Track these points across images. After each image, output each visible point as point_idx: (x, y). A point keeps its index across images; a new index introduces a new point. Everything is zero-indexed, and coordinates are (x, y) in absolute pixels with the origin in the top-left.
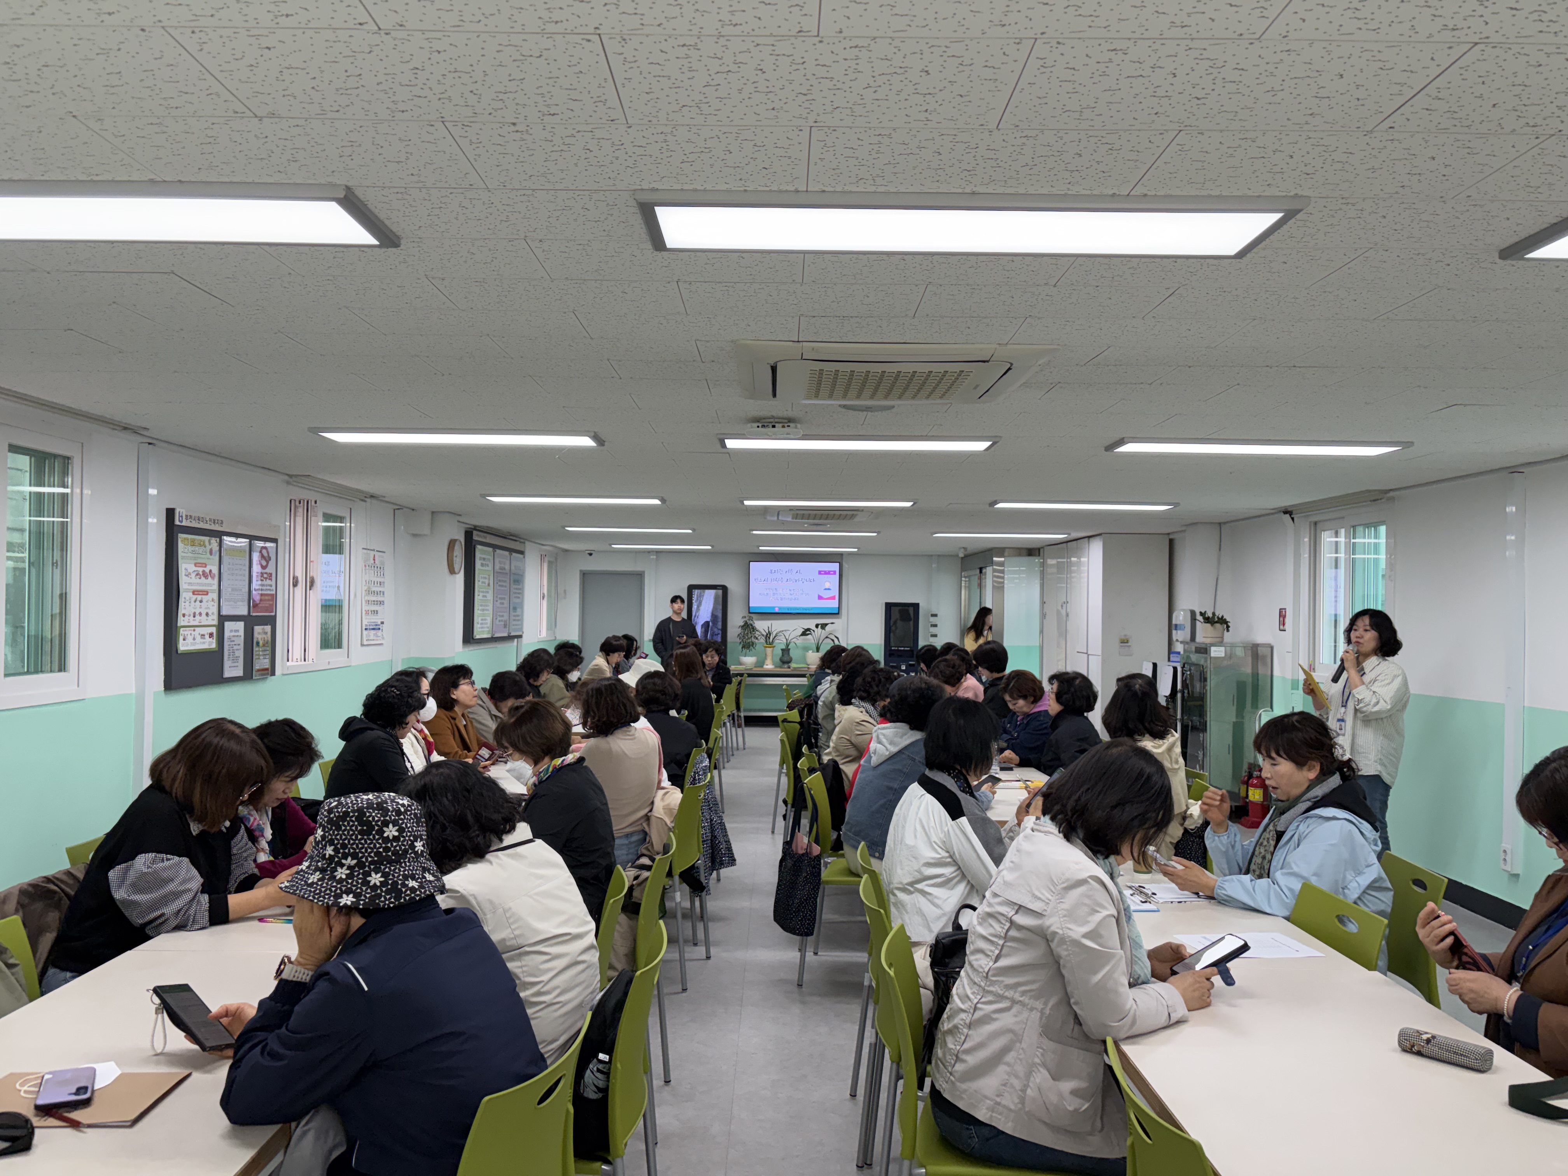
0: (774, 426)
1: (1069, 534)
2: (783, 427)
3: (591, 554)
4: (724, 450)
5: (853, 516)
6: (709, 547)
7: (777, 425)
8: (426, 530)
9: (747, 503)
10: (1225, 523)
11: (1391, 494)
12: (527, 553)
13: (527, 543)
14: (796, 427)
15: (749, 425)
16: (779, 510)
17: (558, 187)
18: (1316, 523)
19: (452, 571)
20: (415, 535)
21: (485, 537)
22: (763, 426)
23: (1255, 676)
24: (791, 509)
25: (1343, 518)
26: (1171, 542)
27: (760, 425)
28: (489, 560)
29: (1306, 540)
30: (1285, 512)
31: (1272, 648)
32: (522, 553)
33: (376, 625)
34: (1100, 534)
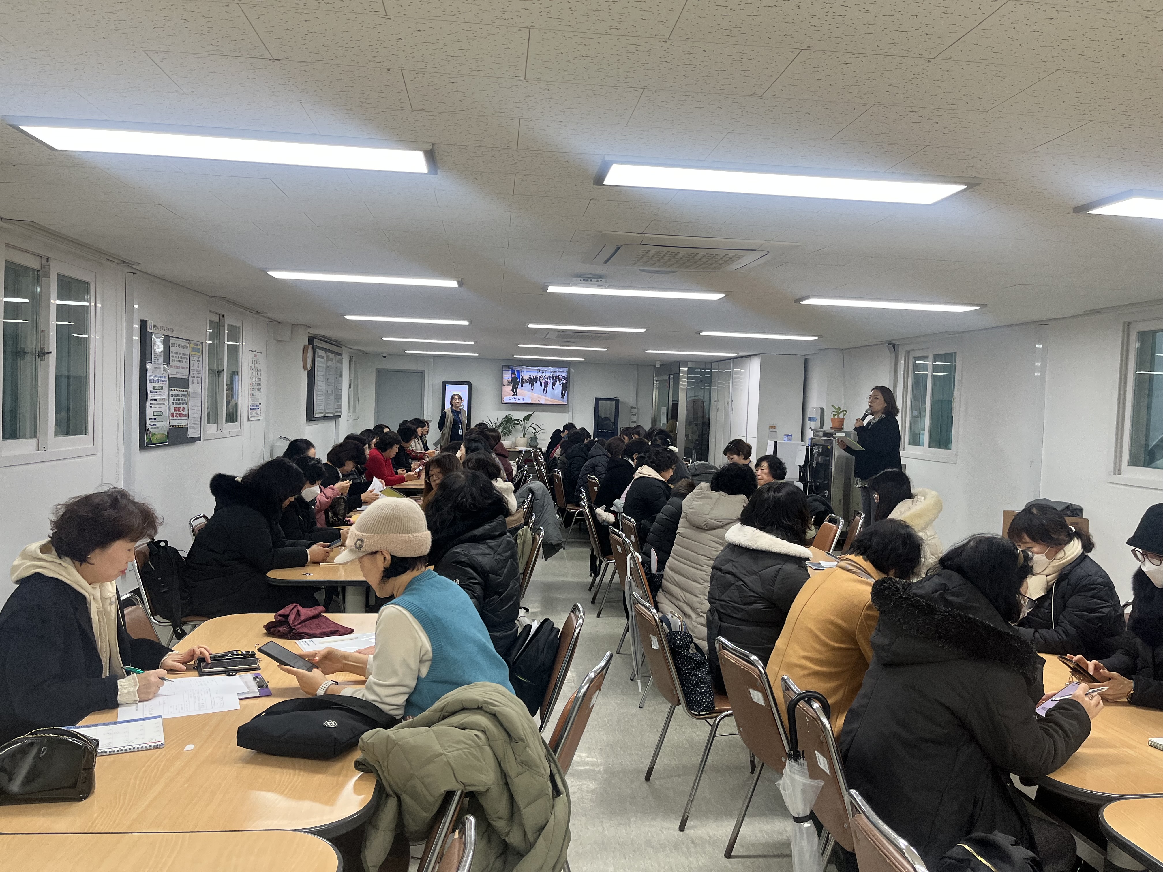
0: (591, 281)
1: (738, 353)
2: (598, 281)
3: (385, 357)
5: (598, 337)
6: (477, 355)
7: (593, 279)
8: (288, 338)
9: (530, 326)
10: (846, 349)
14: (607, 280)
15: (575, 279)
20: (280, 341)
21: (321, 344)
22: (584, 280)
24: (558, 331)
25: (928, 348)
26: (806, 361)
29: (903, 362)
30: (889, 344)
32: (341, 355)
33: (256, 406)
34: (759, 354)
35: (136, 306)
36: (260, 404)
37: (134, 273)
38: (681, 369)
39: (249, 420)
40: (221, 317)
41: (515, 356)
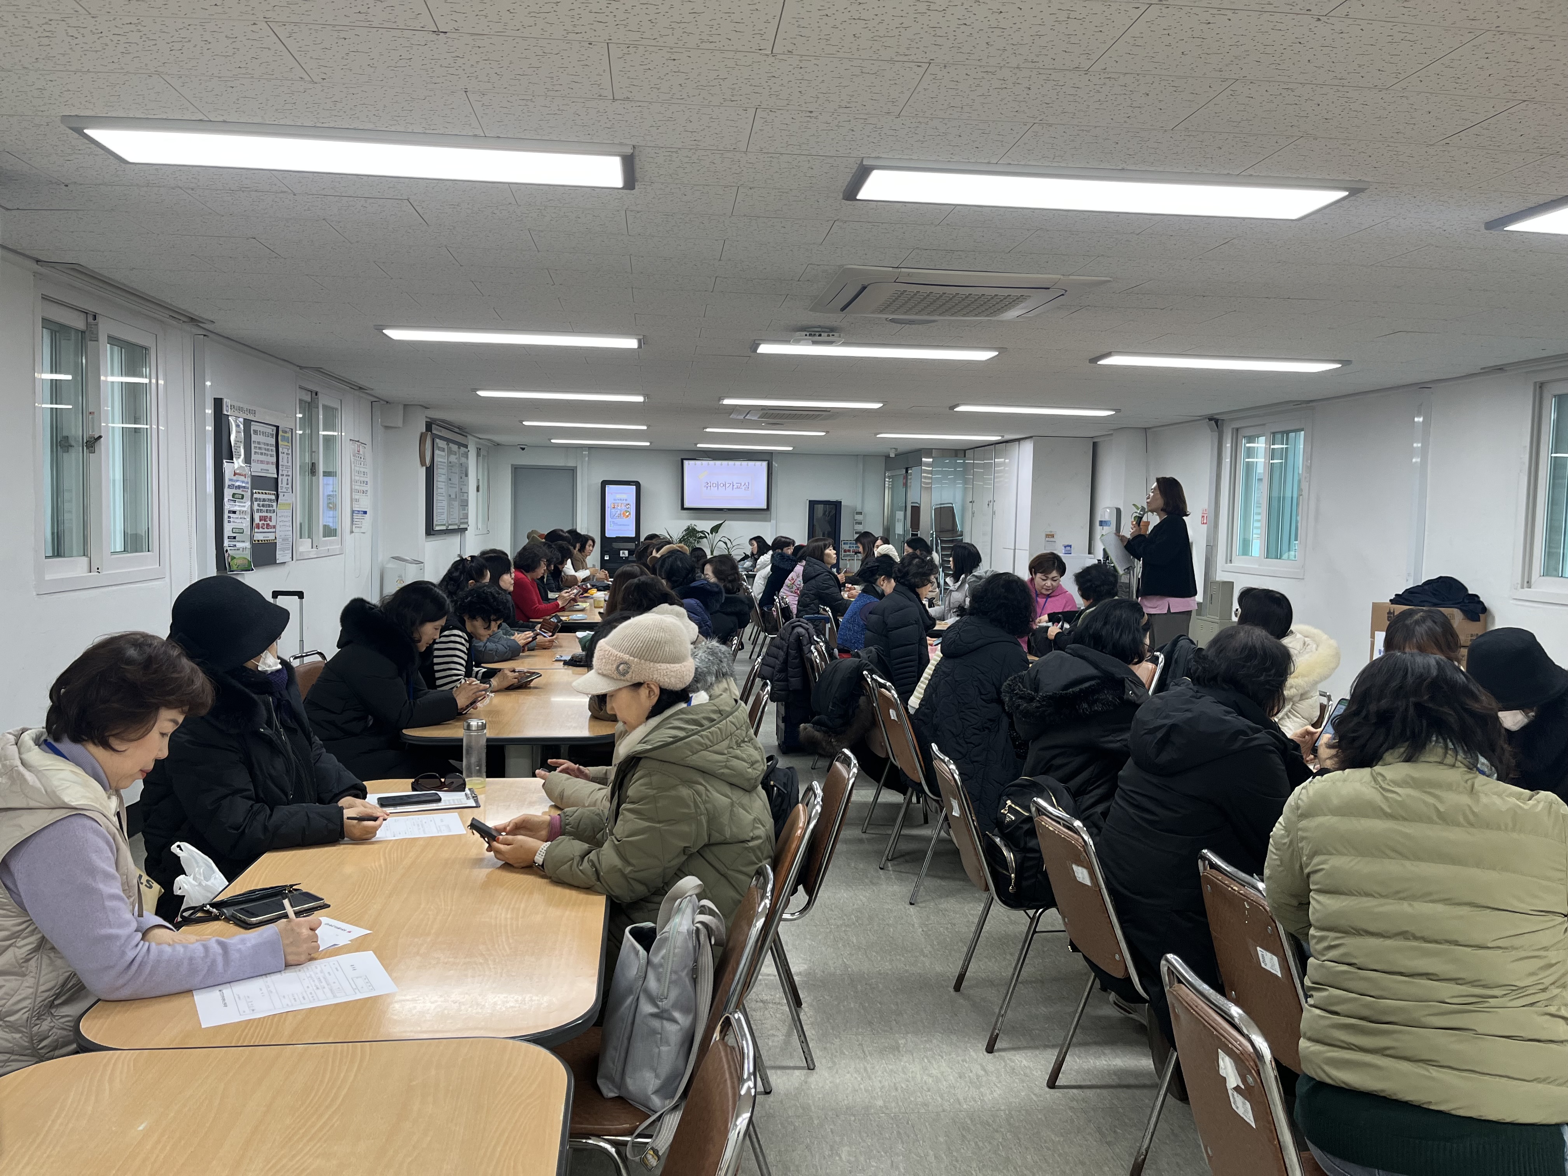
0: (820, 335)
2: (829, 336)
3: (523, 449)
4: (752, 354)
5: (818, 416)
6: (648, 444)
7: (823, 334)
8: (400, 423)
9: (725, 402)
10: (1150, 428)
12: (469, 447)
14: (840, 336)
15: (797, 333)
18: (1237, 430)
19: (423, 463)
21: (441, 431)
22: (810, 335)
24: (763, 408)
25: (1264, 425)
26: (1095, 445)
27: (808, 334)
29: (1228, 445)
30: (1210, 419)
32: (466, 446)
34: (1031, 437)
35: (208, 384)
37: (205, 335)
38: (923, 459)
39: (351, 533)
40: (314, 394)
41: (698, 445)
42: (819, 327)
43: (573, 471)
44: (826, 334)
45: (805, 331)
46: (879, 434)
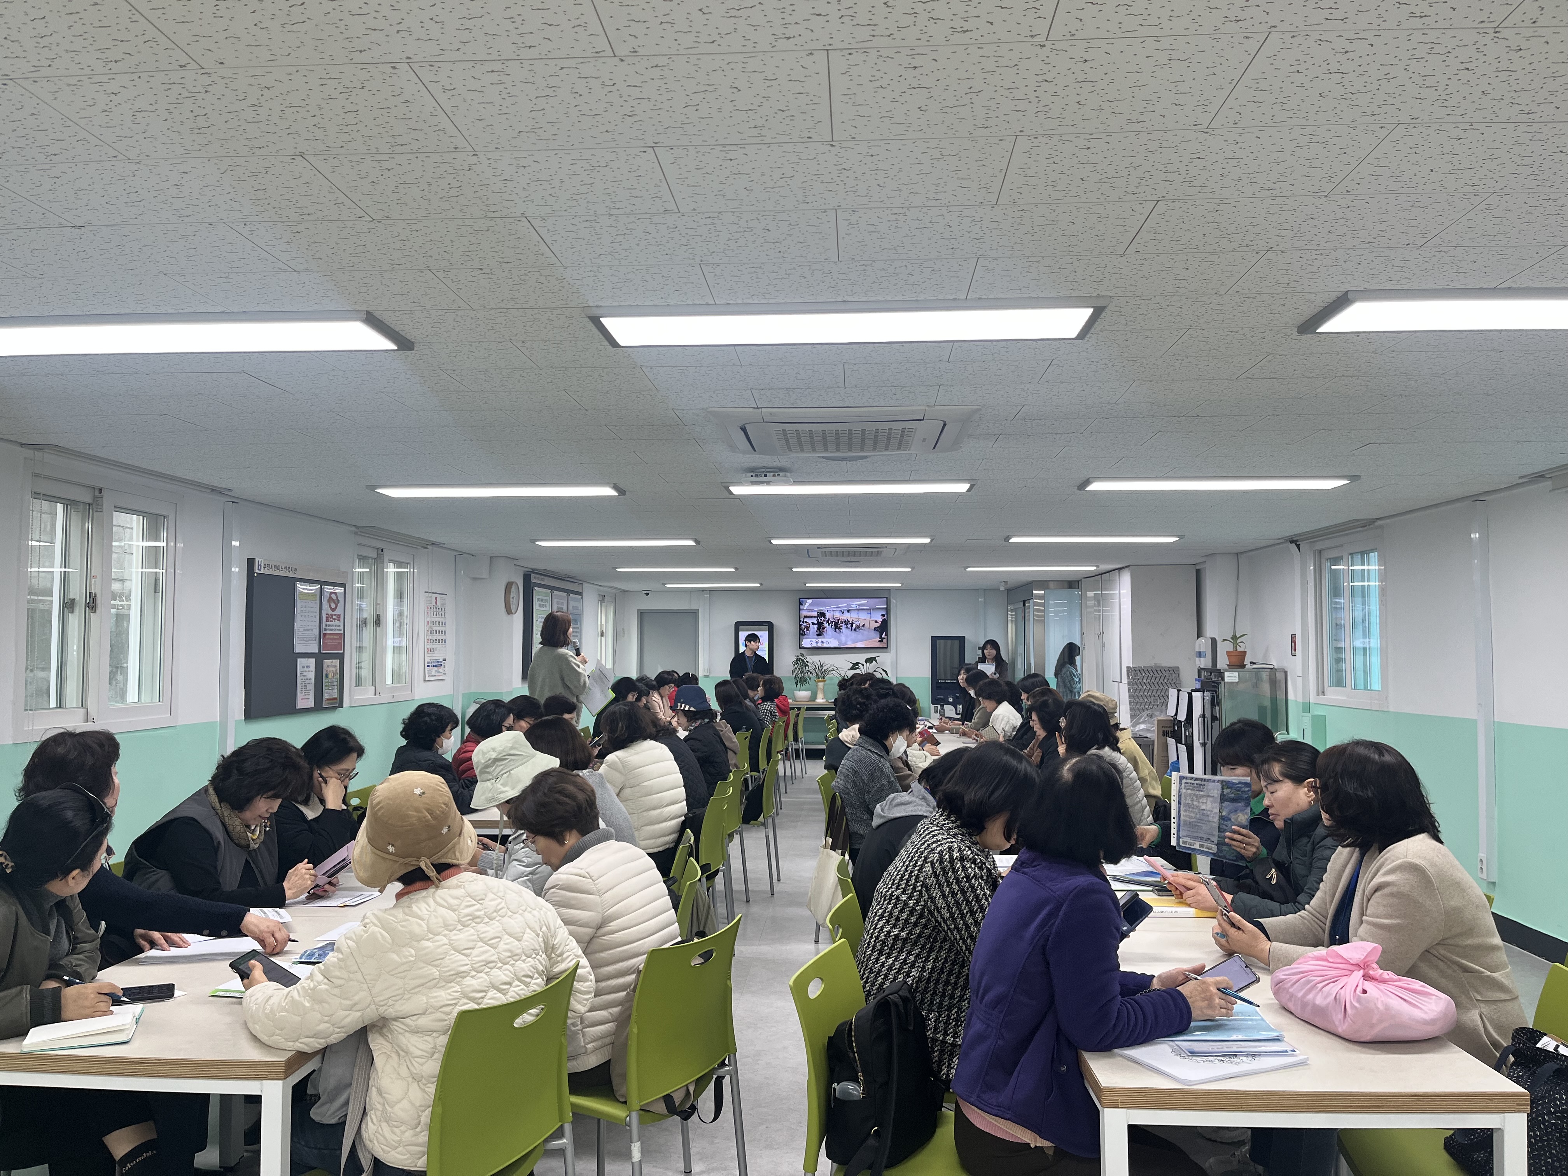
0: (766, 476)
2: (774, 476)
3: (647, 594)
4: (731, 496)
5: (879, 554)
6: (757, 585)
7: (768, 474)
8: (485, 575)
9: (774, 542)
10: (1241, 553)
11: (1379, 523)
12: (584, 594)
13: (585, 585)
14: (785, 476)
15: (745, 475)
16: (808, 549)
17: (524, 306)
18: (1320, 551)
19: (509, 612)
20: (475, 579)
21: (543, 580)
22: (757, 475)
23: (1274, 700)
24: (819, 547)
25: (1341, 546)
26: (1198, 572)
27: (754, 475)
28: (547, 601)
29: (1312, 568)
30: (1292, 542)
31: (1286, 673)
32: (580, 594)
33: (438, 662)
34: (1128, 566)
35: (236, 543)
36: (444, 660)
37: (233, 502)
38: (1034, 592)
39: (425, 681)
40: (380, 551)
41: (807, 585)
42: (764, 467)
43: (695, 614)
44: (772, 474)
45: (752, 471)
46: (968, 567)
